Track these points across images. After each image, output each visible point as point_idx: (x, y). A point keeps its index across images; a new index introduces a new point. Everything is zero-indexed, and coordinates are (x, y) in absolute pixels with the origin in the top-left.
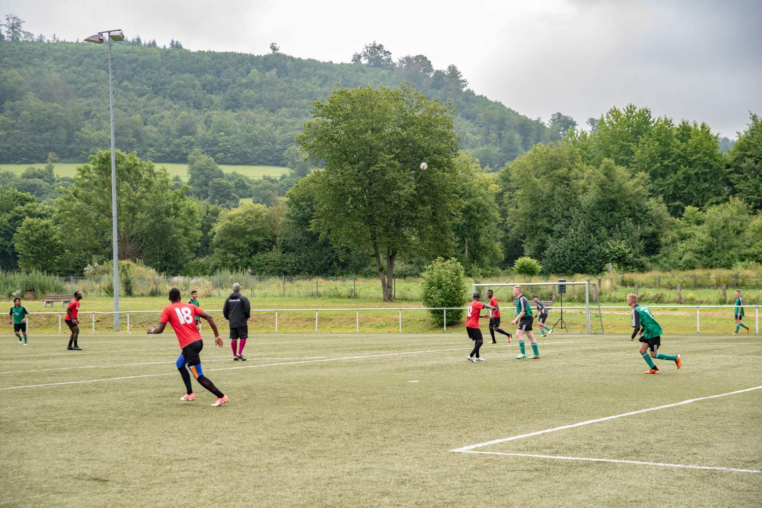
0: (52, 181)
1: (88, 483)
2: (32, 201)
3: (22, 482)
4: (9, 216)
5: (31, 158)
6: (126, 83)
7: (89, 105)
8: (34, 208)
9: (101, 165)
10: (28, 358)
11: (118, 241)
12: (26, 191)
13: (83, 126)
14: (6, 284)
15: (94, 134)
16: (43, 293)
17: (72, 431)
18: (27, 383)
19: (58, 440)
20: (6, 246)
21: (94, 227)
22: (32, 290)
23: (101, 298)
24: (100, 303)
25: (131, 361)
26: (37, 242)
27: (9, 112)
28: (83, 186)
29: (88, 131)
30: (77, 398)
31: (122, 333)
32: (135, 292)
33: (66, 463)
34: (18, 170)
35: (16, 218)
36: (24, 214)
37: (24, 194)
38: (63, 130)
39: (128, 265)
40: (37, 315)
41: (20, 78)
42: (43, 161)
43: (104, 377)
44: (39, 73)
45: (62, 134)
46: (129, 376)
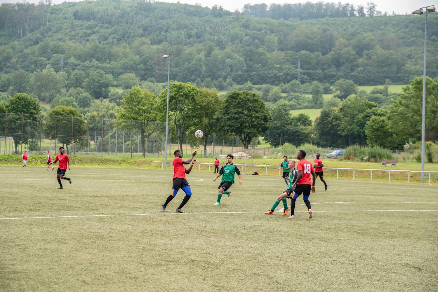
0: (387, 95)
1: (411, 269)
2: (376, 106)
3: (373, 264)
4: (363, 115)
5: (376, 82)
6: (434, 37)
7: (411, 51)
8: (377, 110)
9: (416, 85)
10: (372, 195)
11: (425, 130)
12: (372, 101)
13: (406, 63)
14: (360, 153)
15: (413, 68)
16: (380, 158)
17: (400, 238)
18: (373, 209)
19: (391, 243)
20: (360, 132)
21: (411, 122)
22: (374, 157)
23: (413, 163)
24: (413, 166)
25: (432, 201)
26: (377, 130)
27: (365, 57)
28: (405, 98)
29: (409, 66)
30: (401, 219)
31: (425, 184)
32: (434, 160)
33: (397, 256)
34: (369, 89)
35: (366, 116)
36: (371, 114)
37: (371, 103)
38: (395, 66)
39: (430, 144)
40: (377, 171)
41: (373, 37)
42: (382, 84)
43: (416, 209)
44: (383, 34)
45: (394, 68)
46: (431, 209)
